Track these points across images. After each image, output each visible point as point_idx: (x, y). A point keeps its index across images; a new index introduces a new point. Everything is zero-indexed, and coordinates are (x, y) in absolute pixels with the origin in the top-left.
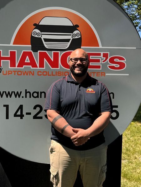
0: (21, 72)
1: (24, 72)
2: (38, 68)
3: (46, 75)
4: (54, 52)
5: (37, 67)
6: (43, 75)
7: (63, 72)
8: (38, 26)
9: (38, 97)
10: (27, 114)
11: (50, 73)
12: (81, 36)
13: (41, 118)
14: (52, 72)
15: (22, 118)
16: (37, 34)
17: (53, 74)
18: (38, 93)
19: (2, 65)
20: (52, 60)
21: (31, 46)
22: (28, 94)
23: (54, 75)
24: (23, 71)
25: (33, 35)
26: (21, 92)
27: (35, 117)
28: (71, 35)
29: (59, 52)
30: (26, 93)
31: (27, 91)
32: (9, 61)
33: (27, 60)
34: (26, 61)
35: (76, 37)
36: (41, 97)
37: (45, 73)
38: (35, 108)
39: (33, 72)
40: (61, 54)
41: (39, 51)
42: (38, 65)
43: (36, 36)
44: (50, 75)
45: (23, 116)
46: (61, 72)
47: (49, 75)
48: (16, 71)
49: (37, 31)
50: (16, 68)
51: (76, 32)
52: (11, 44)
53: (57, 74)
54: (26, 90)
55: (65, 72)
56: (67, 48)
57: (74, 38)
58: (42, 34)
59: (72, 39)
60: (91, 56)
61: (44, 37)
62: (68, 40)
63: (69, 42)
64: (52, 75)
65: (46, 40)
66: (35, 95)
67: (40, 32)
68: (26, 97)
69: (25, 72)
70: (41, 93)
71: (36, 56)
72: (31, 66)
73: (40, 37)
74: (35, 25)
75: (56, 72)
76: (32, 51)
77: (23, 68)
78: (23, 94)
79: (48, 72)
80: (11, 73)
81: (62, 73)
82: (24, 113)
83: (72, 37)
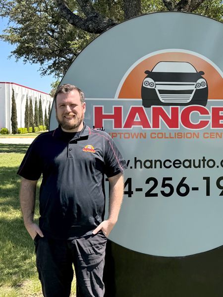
0: (129, 134)
1: (133, 134)
2: (152, 128)
3: (162, 137)
4: (172, 108)
5: (150, 127)
6: (158, 138)
7: (184, 133)
8: (150, 74)
9: (151, 167)
10: (138, 190)
11: (167, 135)
12: (207, 85)
13: (156, 195)
14: (170, 134)
15: (130, 196)
16: (149, 84)
17: (166, 136)
18: (151, 162)
19: (103, 126)
20: (170, 117)
21: (141, 100)
22: (138, 164)
23: (173, 138)
24: (131, 133)
25: (144, 86)
26: (129, 161)
27: (148, 194)
28: (194, 85)
29: (179, 107)
30: (136, 161)
31: (137, 160)
32: (113, 120)
33: (137, 118)
34: (135, 120)
35: (201, 87)
36: (155, 167)
37: (160, 135)
38: (148, 182)
39: (145, 134)
40: (181, 110)
41: (152, 106)
42: (151, 125)
43: (149, 87)
44: (168, 138)
45: (132, 193)
46: (181, 133)
47: (165, 138)
48: (122, 133)
49: (150, 80)
50: (123, 128)
51: (200, 81)
52: (116, 98)
53: (177, 136)
54: (135, 158)
55: (187, 133)
56: (189, 101)
57: (198, 88)
58: (156, 84)
59: (195, 89)
60: (220, 112)
61: (158, 88)
62: (190, 92)
63: (191, 93)
64: (170, 137)
65: (161, 92)
66: (148, 164)
67: (153, 81)
68: (135, 167)
69: (135, 134)
70: (156, 161)
71: (149, 112)
72: (142, 126)
73: (153, 88)
74: (147, 72)
75: (175, 133)
76: (143, 106)
77: (131, 129)
78: (132, 164)
79: (165, 133)
80: (116, 136)
81: (183, 135)
82: (133, 189)
83: (196, 87)
